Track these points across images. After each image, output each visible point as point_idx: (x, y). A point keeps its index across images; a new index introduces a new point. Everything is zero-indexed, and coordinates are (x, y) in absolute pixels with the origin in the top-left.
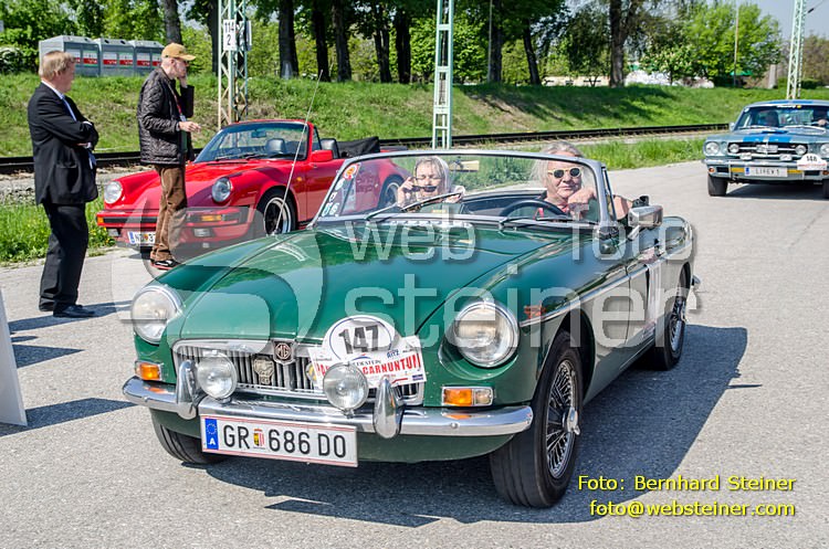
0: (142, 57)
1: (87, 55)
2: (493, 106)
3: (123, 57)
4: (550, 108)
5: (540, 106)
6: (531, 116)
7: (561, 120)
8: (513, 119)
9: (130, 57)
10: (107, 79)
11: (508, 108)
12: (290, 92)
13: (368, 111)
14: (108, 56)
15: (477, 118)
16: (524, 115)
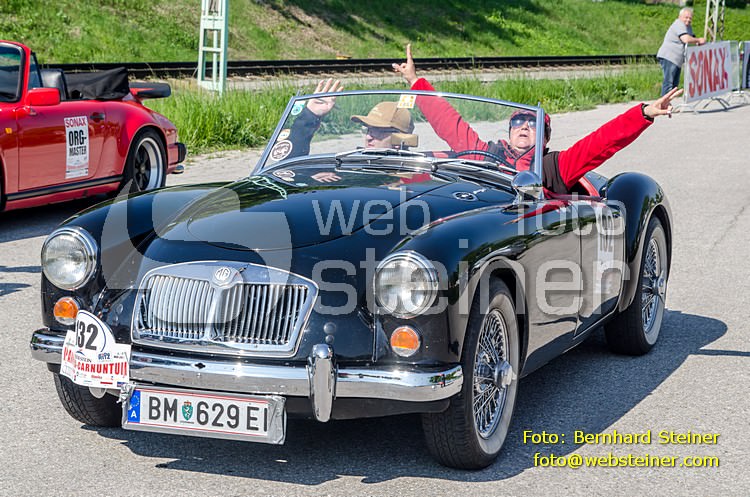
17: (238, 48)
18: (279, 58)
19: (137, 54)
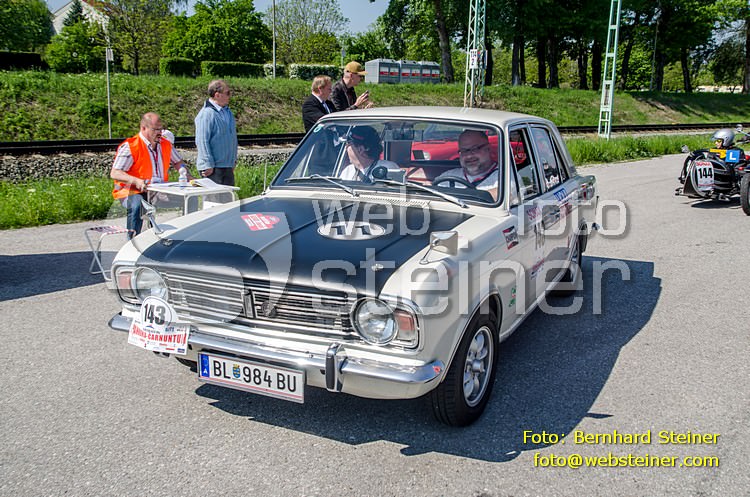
0: (426, 72)
1: (392, 70)
2: (653, 105)
3: (414, 71)
4: (693, 107)
5: (686, 106)
6: (679, 113)
7: (700, 116)
8: (665, 115)
9: (418, 71)
10: (401, 85)
11: (663, 107)
12: (515, 94)
13: (566, 108)
14: (405, 71)
15: (640, 114)
16: (674, 112)
17: (628, 120)
18: (647, 124)
19: (582, 123)
